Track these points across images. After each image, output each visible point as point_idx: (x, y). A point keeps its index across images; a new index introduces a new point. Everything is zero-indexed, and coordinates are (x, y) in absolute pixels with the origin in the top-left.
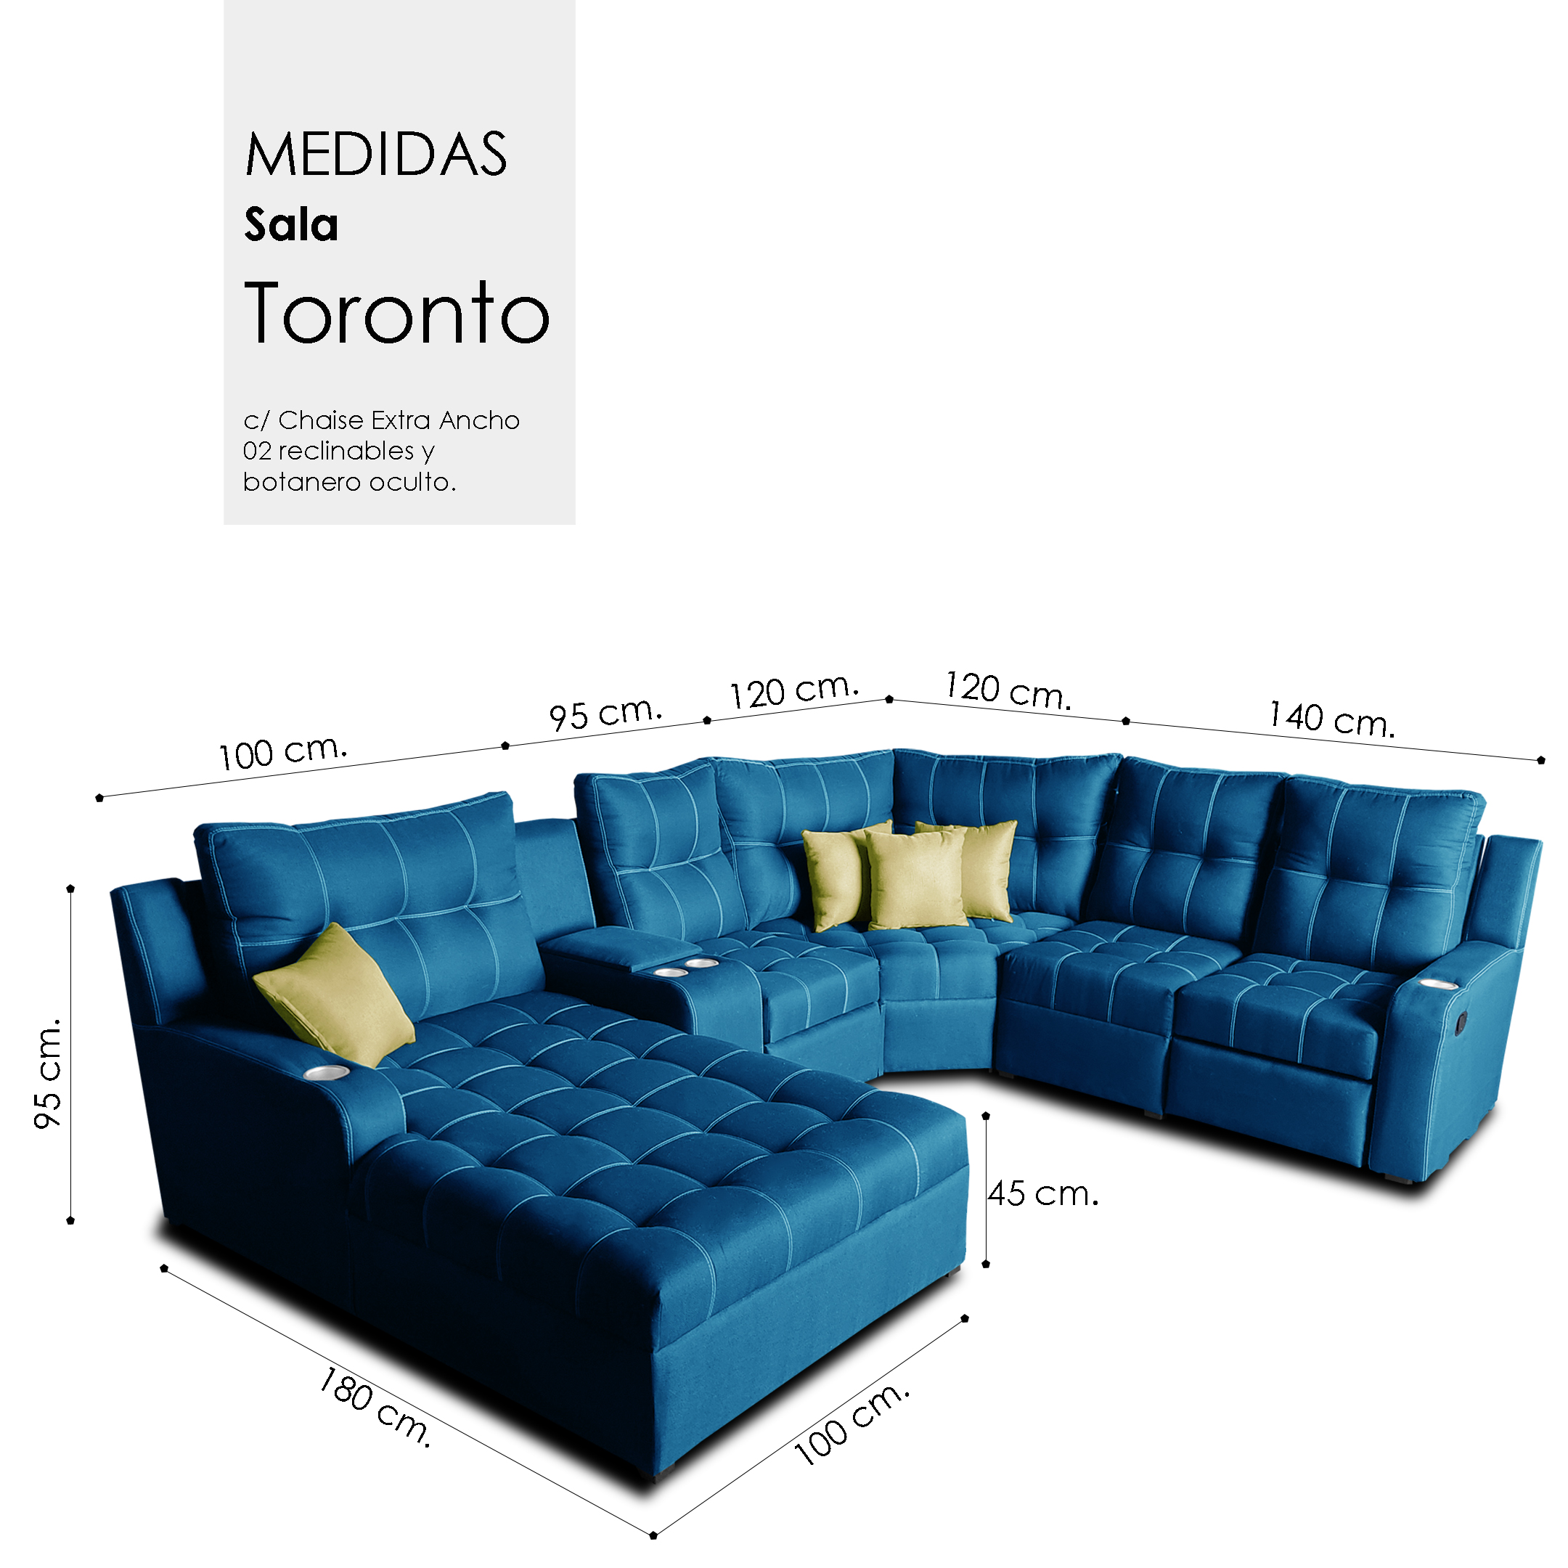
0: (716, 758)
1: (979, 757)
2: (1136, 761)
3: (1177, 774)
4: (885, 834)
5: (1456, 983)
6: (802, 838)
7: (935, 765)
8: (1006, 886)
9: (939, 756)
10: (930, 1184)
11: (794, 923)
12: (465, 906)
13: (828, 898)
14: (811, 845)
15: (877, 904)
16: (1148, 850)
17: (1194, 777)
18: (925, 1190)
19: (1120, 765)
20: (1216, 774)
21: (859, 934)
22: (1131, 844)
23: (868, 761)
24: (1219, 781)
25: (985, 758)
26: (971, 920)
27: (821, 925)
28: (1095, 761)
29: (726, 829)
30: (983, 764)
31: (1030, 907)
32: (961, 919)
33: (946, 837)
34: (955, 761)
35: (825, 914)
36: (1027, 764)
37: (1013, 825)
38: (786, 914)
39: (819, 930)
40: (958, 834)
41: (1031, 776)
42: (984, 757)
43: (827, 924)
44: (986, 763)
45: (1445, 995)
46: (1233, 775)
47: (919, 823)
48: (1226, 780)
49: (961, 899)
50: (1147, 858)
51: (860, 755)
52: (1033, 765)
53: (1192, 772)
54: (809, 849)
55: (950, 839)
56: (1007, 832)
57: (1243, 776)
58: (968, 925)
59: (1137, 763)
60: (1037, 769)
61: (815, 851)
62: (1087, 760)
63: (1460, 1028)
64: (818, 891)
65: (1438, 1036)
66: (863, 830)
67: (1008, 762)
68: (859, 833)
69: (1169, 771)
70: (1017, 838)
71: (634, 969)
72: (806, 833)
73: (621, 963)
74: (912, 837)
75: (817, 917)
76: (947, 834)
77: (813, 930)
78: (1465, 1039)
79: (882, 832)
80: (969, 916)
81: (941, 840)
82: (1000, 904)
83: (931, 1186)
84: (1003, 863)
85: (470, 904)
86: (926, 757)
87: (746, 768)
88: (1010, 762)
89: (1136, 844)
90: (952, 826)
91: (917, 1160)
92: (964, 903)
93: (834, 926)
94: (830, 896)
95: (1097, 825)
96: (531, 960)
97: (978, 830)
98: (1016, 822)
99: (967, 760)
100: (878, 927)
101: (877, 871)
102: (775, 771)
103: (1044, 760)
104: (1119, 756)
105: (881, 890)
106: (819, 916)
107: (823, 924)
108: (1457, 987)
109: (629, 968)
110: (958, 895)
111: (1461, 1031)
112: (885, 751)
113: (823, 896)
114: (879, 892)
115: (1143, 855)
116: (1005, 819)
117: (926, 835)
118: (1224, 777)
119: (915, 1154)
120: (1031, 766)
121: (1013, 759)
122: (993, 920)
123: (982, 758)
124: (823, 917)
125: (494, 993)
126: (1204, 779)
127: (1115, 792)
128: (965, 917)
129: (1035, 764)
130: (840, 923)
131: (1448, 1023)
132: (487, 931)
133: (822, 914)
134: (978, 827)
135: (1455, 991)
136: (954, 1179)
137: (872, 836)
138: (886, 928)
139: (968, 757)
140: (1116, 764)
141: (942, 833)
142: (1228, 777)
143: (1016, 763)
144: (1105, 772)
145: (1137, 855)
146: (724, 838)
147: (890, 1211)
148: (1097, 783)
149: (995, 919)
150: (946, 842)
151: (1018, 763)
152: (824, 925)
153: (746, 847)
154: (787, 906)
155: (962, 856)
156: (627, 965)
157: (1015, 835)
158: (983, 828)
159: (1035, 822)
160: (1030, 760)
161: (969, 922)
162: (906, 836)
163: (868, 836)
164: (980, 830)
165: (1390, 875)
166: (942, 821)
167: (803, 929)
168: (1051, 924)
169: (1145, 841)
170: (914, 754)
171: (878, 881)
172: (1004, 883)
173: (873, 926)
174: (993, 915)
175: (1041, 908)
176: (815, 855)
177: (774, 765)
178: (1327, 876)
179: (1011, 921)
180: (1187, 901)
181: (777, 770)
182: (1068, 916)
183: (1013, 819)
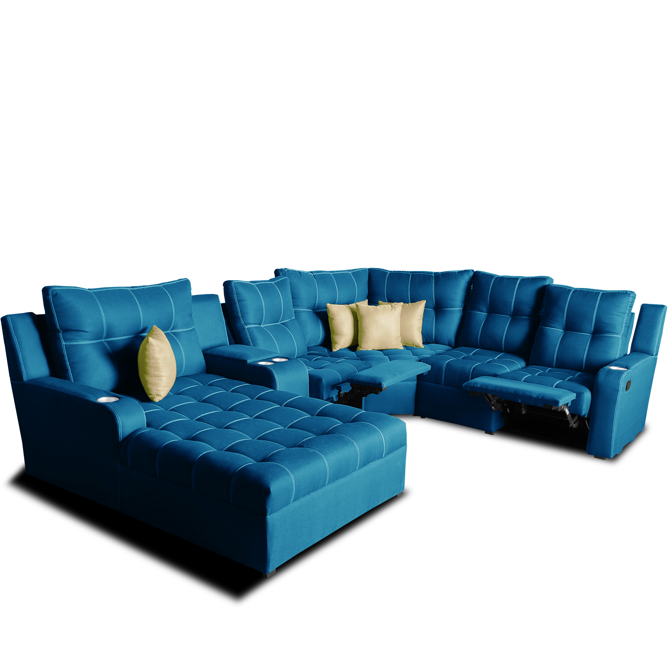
1: (408, 272)
2: (481, 273)
3: (499, 278)
4: (365, 305)
5: (626, 368)
6: (326, 307)
7: (388, 275)
8: (421, 331)
9: (389, 271)
10: (390, 452)
11: (322, 348)
12: (169, 331)
14: (330, 311)
15: (361, 338)
16: (486, 314)
17: (507, 279)
18: (387, 454)
19: (473, 274)
20: (518, 278)
21: (353, 352)
22: (478, 311)
23: (357, 273)
24: (519, 281)
26: (404, 347)
28: (462, 273)
30: (410, 274)
31: (432, 342)
32: (400, 346)
33: (393, 307)
34: (397, 273)
35: (337, 343)
36: (430, 274)
37: (424, 302)
38: (318, 343)
39: (334, 351)
40: (399, 306)
41: (432, 280)
42: (410, 272)
43: (338, 348)
44: (411, 274)
45: (621, 373)
46: (525, 278)
47: (380, 301)
48: (522, 281)
49: (400, 336)
50: (486, 318)
51: (353, 270)
52: (433, 275)
53: (506, 277)
54: (329, 312)
55: (395, 308)
56: (421, 306)
57: (530, 278)
58: (403, 349)
60: (435, 277)
61: (332, 313)
62: (458, 272)
63: (628, 388)
64: (333, 332)
65: (617, 391)
66: (354, 304)
68: (353, 305)
69: (496, 277)
70: (426, 309)
71: (249, 361)
72: (328, 305)
73: (243, 358)
74: (378, 307)
75: (333, 345)
76: (394, 306)
77: (331, 350)
78: (630, 394)
79: (364, 304)
80: (404, 345)
81: (391, 308)
82: (418, 339)
83: (390, 453)
84: (419, 320)
85: (171, 330)
86: (383, 271)
87: (300, 274)
88: (422, 274)
89: (480, 311)
90: (395, 303)
91: (384, 440)
92: (401, 339)
93: (341, 349)
94: (339, 334)
95: (463, 302)
96: (200, 359)
97: (408, 304)
98: (425, 301)
99: (403, 273)
100: (362, 349)
101: (361, 322)
103: (438, 273)
104: (473, 271)
105: (363, 331)
106: (334, 344)
107: (336, 348)
108: (626, 369)
109: (246, 361)
110: (399, 334)
111: (628, 389)
113: (336, 335)
114: (362, 333)
115: (484, 316)
116: (420, 300)
117: (384, 306)
118: (521, 279)
119: (383, 437)
120: (432, 276)
121: (424, 272)
122: (415, 347)
123: (409, 272)
124: (336, 345)
125: (182, 372)
126: (512, 280)
127: (471, 287)
128: (402, 345)
129: (434, 274)
130: (344, 348)
131: (622, 385)
132: (179, 343)
135: (626, 371)
136: (400, 450)
137: (359, 306)
138: (365, 350)
139: (403, 271)
140: (472, 274)
141: (391, 305)
142: (523, 279)
143: (425, 274)
144: (467, 278)
145: (481, 315)
147: (371, 462)
148: (463, 283)
150: (393, 309)
151: (426, 274)
153: (300, 311)
154: (319, 339)
155: (400, 316)
156: (246, 359)
157: (425, 308)
159: (434, 303)
160: (432, 273)
161: (404, 348)
162: (374, 306)
163: (357, 306)
164: (409, 304)
165: (592, 329)
166: (390, 301)
167: (326, 350)
168: (441, 348)
169: (485, 309)
170: (377, 270)
171: (361, 327)
172: (420, 329)
173: (359, 348)
174: (415, 345)
175: (437, 342)
176: (332, 315)
177: (312, 273)
178: (564, 330)
179: (423, 347)
180: (504, 336)
181: (313, 275)
182: (449, 345)
183: (424, 300)
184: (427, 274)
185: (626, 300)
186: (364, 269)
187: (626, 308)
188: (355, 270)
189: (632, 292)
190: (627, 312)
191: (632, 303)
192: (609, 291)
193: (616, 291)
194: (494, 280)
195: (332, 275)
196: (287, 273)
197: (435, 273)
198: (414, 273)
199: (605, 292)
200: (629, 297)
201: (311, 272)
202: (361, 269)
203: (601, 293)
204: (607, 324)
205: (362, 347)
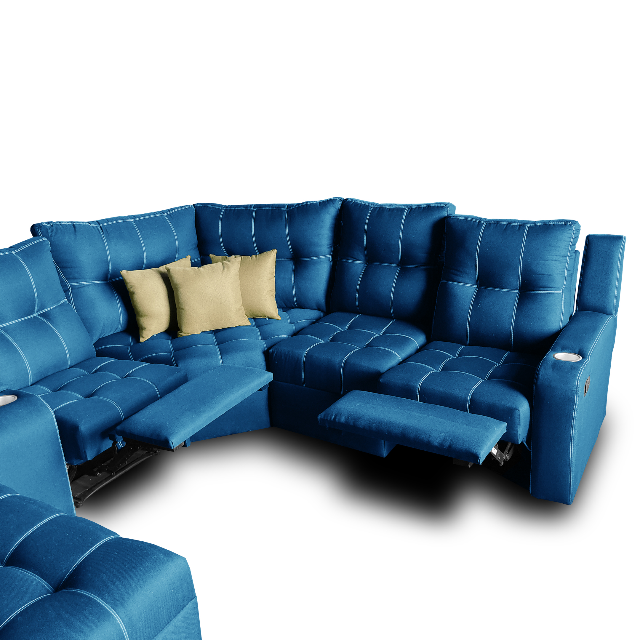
0: (48, 223)
1: (251, 206)
2: (351, 202)
3: (378, 209)
4: (181, 268)
6: (121, 276)
7: (222, 214)
11: (125, 337)
13: (145, 318)
14: (128, 281)
15: (181, 318)
16: (364, 263)
17: (389, 211)
19: (342, 205)
20: (404, 206)
22: (353, 259)
23: (175, 214)
24: (405, 212)
25: (256, 206)
26: (252, 321)
27: (143, 337)
28: (325, 204)
29: (62, 275)
30: (253, 211)
31: (294, 306)
32: (244, 321)
33: (225, 266)
34: (235, 209)
35: (145, 329)
36: (282, 209)
37: (274, 253)
38: (119, 330)
39: (142, 340)
40: (235, 261)
41: (284, 217)
43: (147, 336)
44: (255, 210)
46: (415, 207)
47: (211, 255)
48: (410, 211)
49: (243, 307)
50: (364, 268)
51: (169, 210)
52: (285, 209)
53: (388, 207)
54: (127, 283)
55: (228, 267)
56: (271, 257)
57: (421, 207)
58: (250, 324)
59: (352, 203)
60: (288, 212)
61: (132, 284)
62: (320, 203)
64: (138, 313)
66: (168, 265)
67: (269, 208)
68: (162, 269)
69: (373, 207)
70: (278, 260)
72: (124, 272)
74: (201, 268)
76: (227, 263)
77: (138, 341)
79: (179, 266)
80: (251, 318)
81: (222, 268)
82: (271, 308)
84: (269, 279)
86: (216, 208)
87: (74, 227)
88: (270, 208)
89: (356, 259)
90: (233, 257)
92: (245, 310)
94: (147, 316)
95: (331, 247)
97: (250, 258)
98: (276, 250)
99: (242, 208)
100: (184, 335)
101: (177, 295)
102: (99, 229)
104: (341, 199)
105: (182, 309)
106: (141, 330)
107: (144, 335)
108: (582, 358)
110: (240, 304)
112: (187, 206)
113: (142, 316)
115: (361, 266)
116: (268, 249)
117: (211, 266)
118: (409, 208)
121: (272, 206)
122: (267, 319)
123: (253, 207)
124: (144, 331)
126: (396, 211)
128: (247, 319)
129: (287, 208)
130: (157, 333)
133: (143, 329)
134: (251, 256)
135: (581, 362)
137: (171, 270)
138: (190, 335)
139: (243, 206)
140: (339, 204)
141: (223, 263)
144: (333, 211)
145: (357, 266)
146: (62, 282)
149: (269, 318)
150: (226, 269)
152: (146, 336)
153: (79, 286)
154: (118, 325)
158: (254, 256)
159: (291, 250)
160: (283, 206)
162: (196, 268)
163: (169, 270)
164: (252, 258)
165: (519, 283)
167: (132, 339)
168: (307, 316)
169: (362, 256)
171: (179, 303)
172: (273, 292)
173: (180, 334)
174: (266, 316)
175: (301, 306)
176: (131, 287)
177: (99, 224)
178: (477, 285)
179: (280, 319)
180: (392, 299)
181: (101, 227)
182: (319, 309)
183: (274, 249)
184: (277, 208)
185: (566, 235)
186: (187, 207)
187: (567, 247)
188: (173, 209)
189: (574, 222)
190: (569, 253)
191: (575, 240)
192: (538, 222)
193: (549, 221)
194: (370, 212)
195: (133, 223)
196: (49, 231)
197: (290, 206)
198: (259, 208)
199: (533, 225)
200: (570, 231)
201: (98, 222)
202: (183, 207)
203: (528, 226)
204: (539, 274)
205: (183, 331)
